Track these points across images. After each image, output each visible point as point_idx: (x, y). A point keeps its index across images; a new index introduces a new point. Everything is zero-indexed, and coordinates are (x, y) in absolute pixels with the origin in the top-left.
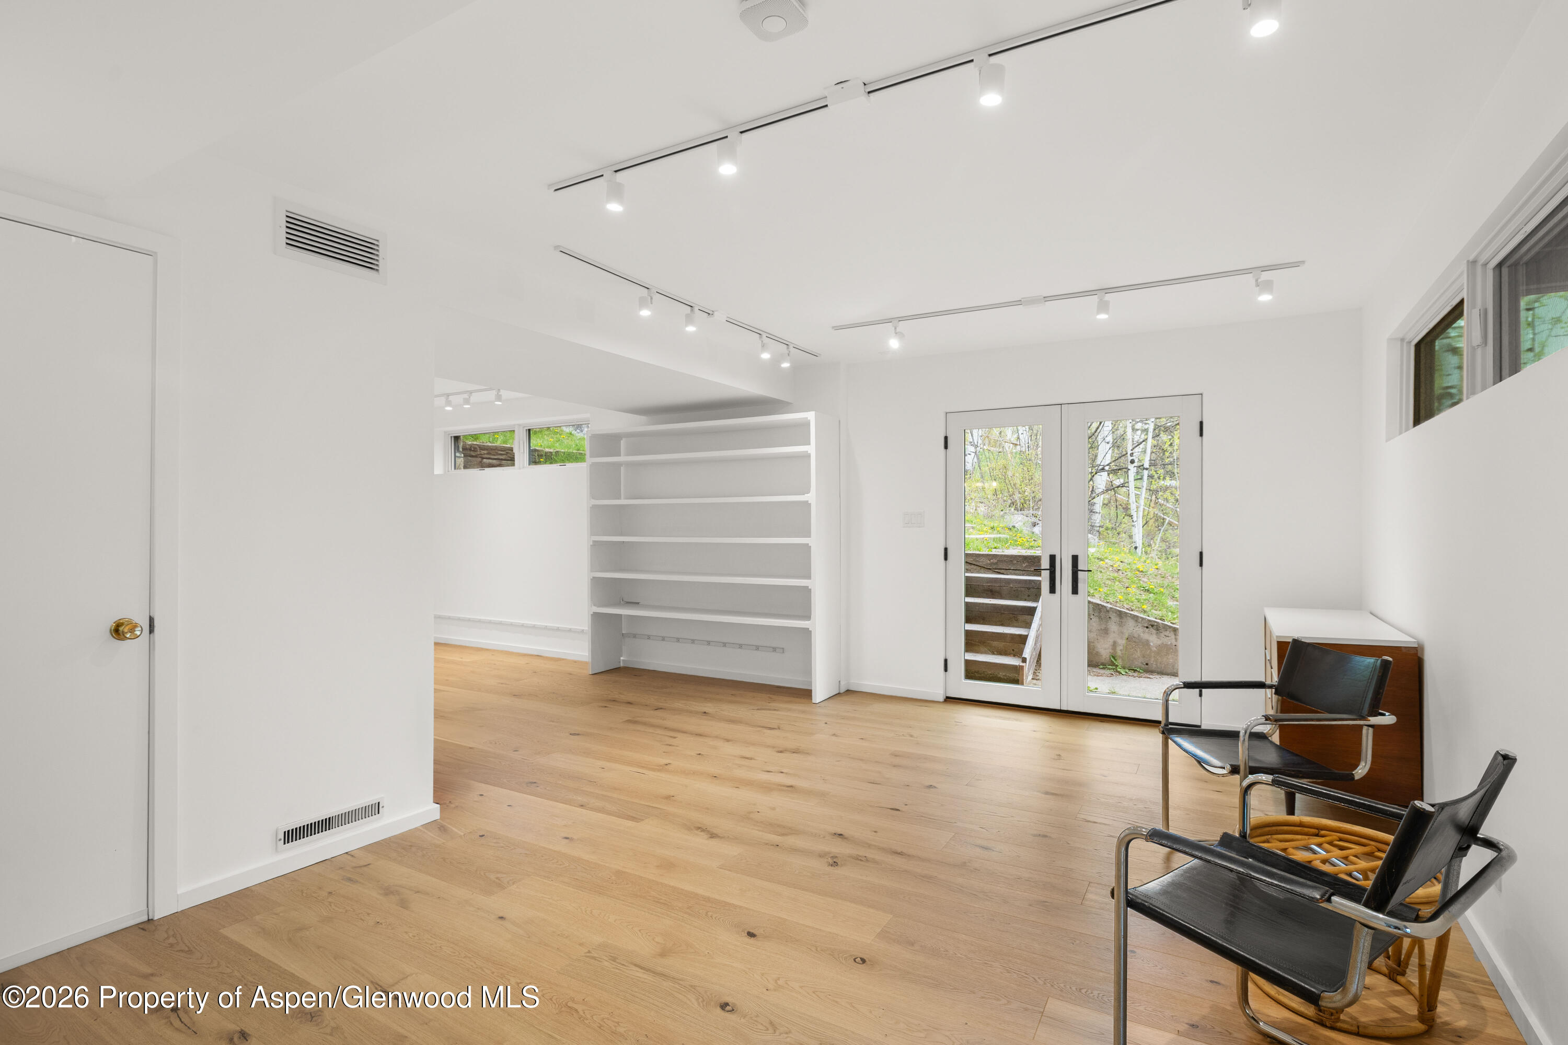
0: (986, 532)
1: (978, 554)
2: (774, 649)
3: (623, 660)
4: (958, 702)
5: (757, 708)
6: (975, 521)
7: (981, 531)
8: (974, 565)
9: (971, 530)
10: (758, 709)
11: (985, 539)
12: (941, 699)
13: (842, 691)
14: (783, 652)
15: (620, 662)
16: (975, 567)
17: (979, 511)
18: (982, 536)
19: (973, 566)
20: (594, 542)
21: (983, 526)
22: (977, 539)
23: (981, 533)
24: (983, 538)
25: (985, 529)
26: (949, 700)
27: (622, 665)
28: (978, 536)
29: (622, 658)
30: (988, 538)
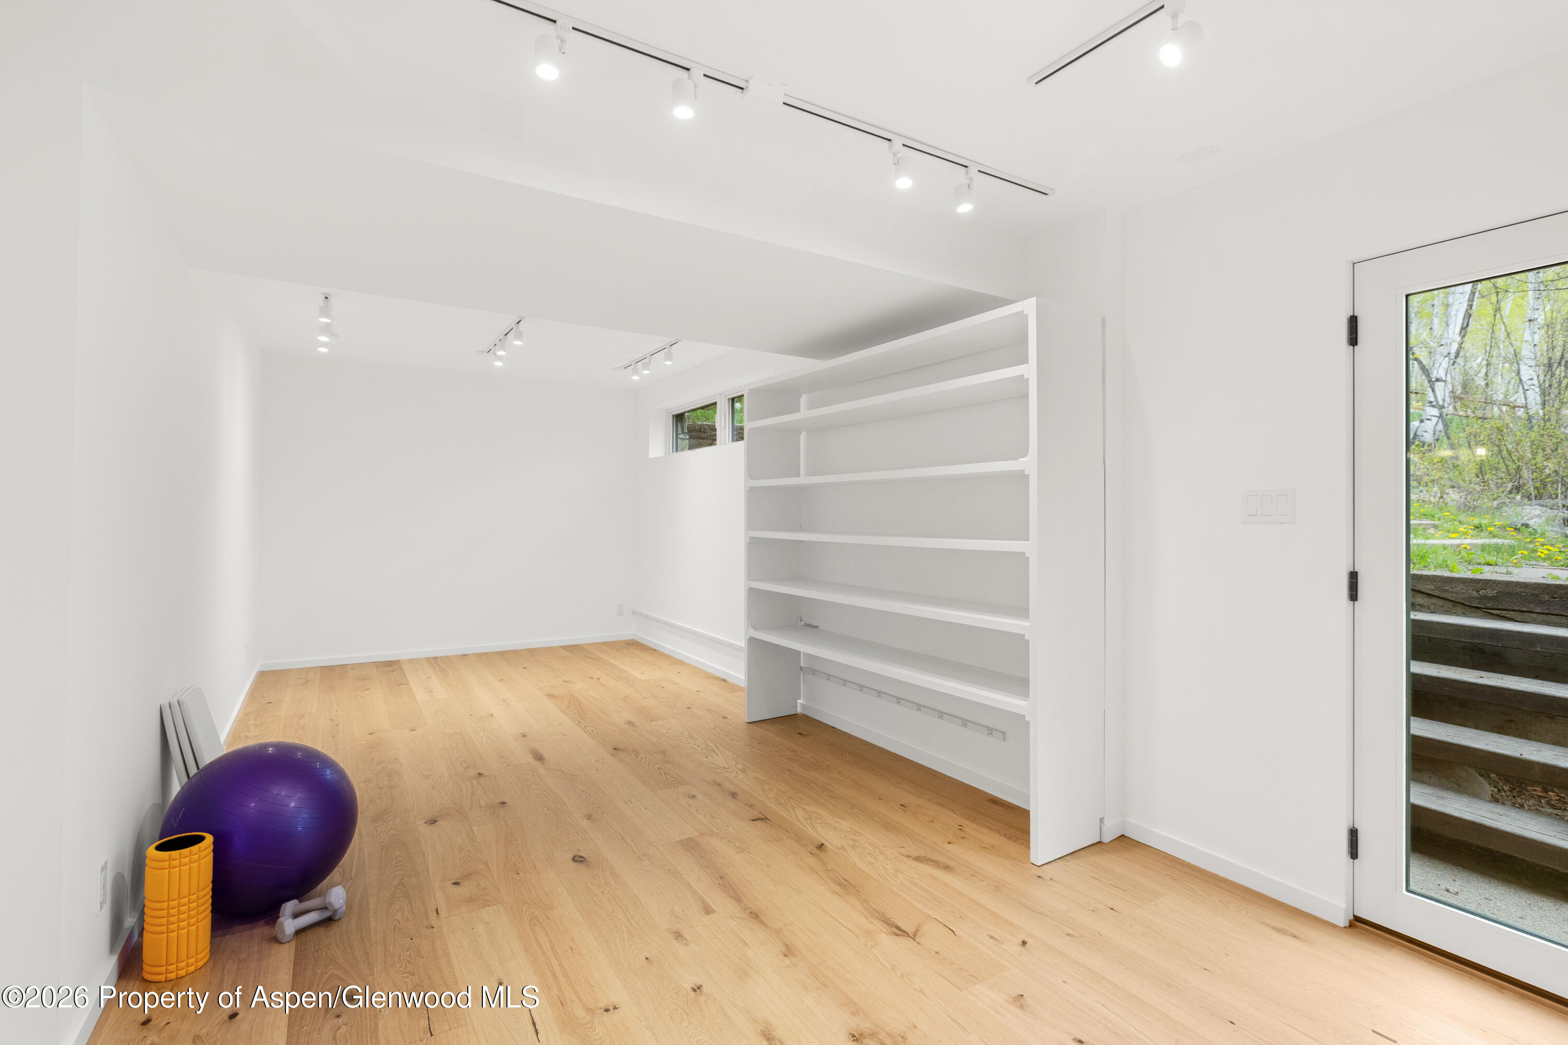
0: (1465, 534)
1: (1447, 578)
2: (990, 731)
3: (801, 704)
4: (1384, 938)
5: (916, 854)
6: (1441, 515)
7: (1454, 532)
8: (1438, 597)
9: (1432, 531)
10: (918, 859)
11: (1464, 546)
12: (1342, 921)
13: (1106, 839)
14: (1004, 740)
15: (796, 707)
16: (1441, 602)
17: (1448, 499)
18: (1457, 542)
19: (1434, 600)
20: (751, 538)
21: (1456, 523)
22: (1445, 547)
23: (1454, 535)
24: (1459, 546)
25: (1462, 529)
26: (1358, 923)
27: (799, 710)
28: (1447, 542)
29: (799, 701)
30: (1469, 544)
